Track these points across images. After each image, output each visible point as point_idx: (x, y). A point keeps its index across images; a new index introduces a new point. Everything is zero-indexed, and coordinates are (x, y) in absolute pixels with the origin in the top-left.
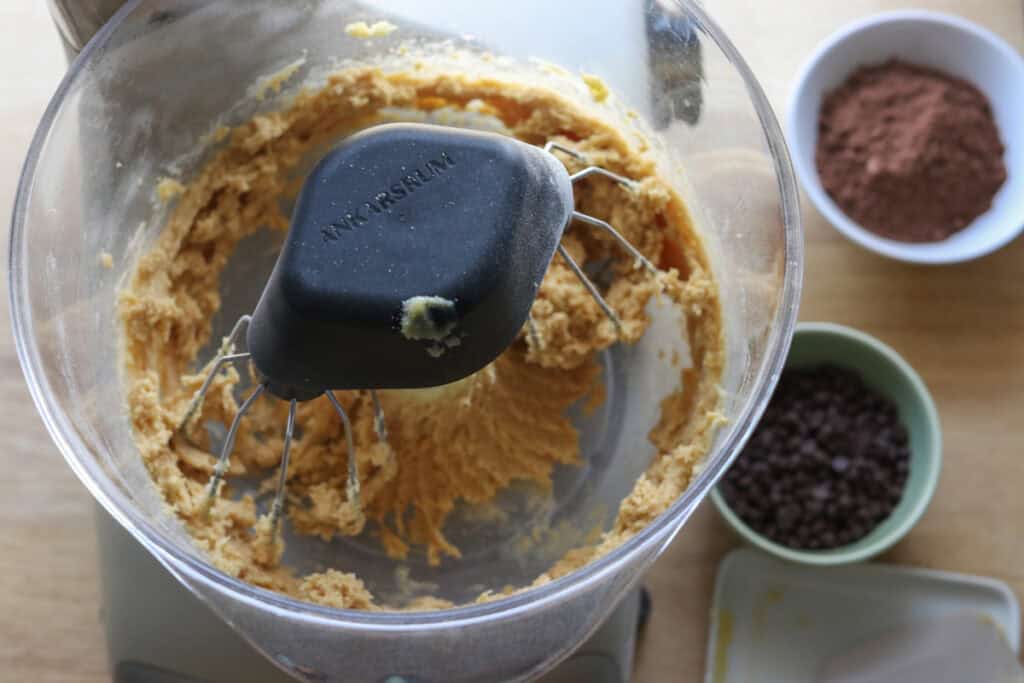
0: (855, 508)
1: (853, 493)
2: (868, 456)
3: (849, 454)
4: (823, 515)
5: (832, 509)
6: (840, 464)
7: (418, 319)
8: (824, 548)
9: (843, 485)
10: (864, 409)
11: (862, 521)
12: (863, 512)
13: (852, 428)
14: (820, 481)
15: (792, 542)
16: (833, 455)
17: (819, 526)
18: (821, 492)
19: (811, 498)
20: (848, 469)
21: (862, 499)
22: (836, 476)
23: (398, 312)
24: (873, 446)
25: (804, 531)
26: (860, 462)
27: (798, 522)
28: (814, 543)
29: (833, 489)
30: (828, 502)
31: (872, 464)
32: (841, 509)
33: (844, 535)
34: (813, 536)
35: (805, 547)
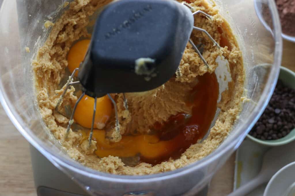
0: (283, 126)
1: (282, 121)
2: (286, 108)
3: (280, 108)
4: (273, 129)
5: (275, 126)
6: (278, 111)
7: (142, 67)
8: (273, 139)
9: (279, 118)
10: (284, 92)
11: (285, 130)
12: (286, 127)
13: (281, 99)
14: (271, 117)
15: (262, 137)
16: (275, 108)
17: (271, 132)
18: (272, 121)
19: (269, 123)
20: (281, 112)
21: (286, 123)
22: (276, 115)
23: (134, 64)
24: (289, 105)
25: (266, 134)
26: (284, 110)
27: (265, 131)
28: (270, 138)
29: (275, 120)
30: (274, 124)
31: (288, 111)
32: (278, 126)
33: (280, 135)
34: (269, 135)
35: (267, 139)
